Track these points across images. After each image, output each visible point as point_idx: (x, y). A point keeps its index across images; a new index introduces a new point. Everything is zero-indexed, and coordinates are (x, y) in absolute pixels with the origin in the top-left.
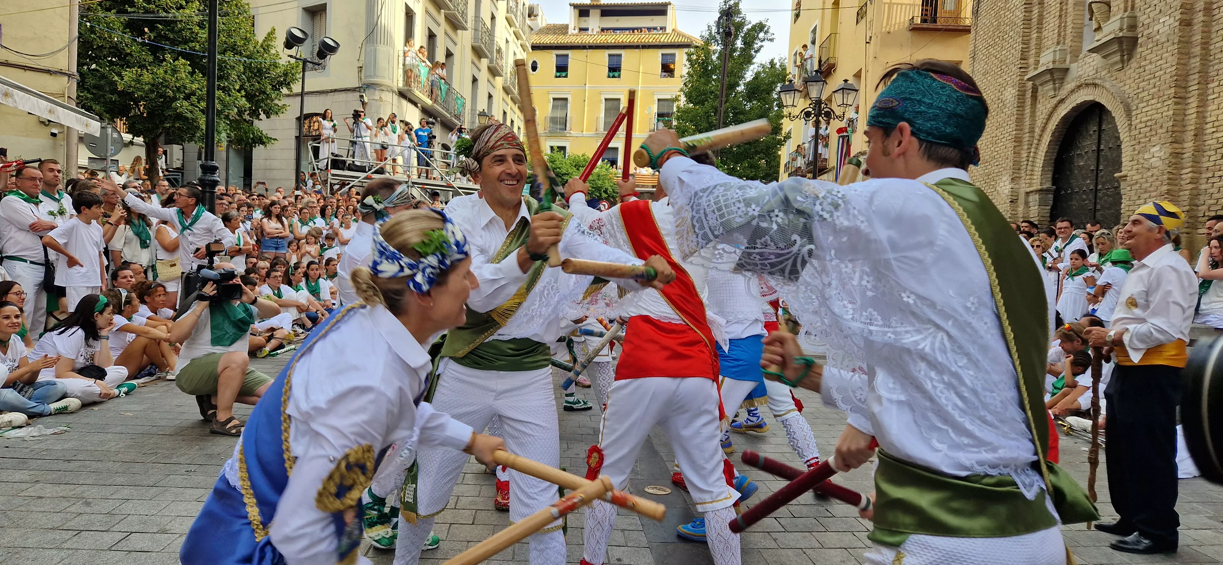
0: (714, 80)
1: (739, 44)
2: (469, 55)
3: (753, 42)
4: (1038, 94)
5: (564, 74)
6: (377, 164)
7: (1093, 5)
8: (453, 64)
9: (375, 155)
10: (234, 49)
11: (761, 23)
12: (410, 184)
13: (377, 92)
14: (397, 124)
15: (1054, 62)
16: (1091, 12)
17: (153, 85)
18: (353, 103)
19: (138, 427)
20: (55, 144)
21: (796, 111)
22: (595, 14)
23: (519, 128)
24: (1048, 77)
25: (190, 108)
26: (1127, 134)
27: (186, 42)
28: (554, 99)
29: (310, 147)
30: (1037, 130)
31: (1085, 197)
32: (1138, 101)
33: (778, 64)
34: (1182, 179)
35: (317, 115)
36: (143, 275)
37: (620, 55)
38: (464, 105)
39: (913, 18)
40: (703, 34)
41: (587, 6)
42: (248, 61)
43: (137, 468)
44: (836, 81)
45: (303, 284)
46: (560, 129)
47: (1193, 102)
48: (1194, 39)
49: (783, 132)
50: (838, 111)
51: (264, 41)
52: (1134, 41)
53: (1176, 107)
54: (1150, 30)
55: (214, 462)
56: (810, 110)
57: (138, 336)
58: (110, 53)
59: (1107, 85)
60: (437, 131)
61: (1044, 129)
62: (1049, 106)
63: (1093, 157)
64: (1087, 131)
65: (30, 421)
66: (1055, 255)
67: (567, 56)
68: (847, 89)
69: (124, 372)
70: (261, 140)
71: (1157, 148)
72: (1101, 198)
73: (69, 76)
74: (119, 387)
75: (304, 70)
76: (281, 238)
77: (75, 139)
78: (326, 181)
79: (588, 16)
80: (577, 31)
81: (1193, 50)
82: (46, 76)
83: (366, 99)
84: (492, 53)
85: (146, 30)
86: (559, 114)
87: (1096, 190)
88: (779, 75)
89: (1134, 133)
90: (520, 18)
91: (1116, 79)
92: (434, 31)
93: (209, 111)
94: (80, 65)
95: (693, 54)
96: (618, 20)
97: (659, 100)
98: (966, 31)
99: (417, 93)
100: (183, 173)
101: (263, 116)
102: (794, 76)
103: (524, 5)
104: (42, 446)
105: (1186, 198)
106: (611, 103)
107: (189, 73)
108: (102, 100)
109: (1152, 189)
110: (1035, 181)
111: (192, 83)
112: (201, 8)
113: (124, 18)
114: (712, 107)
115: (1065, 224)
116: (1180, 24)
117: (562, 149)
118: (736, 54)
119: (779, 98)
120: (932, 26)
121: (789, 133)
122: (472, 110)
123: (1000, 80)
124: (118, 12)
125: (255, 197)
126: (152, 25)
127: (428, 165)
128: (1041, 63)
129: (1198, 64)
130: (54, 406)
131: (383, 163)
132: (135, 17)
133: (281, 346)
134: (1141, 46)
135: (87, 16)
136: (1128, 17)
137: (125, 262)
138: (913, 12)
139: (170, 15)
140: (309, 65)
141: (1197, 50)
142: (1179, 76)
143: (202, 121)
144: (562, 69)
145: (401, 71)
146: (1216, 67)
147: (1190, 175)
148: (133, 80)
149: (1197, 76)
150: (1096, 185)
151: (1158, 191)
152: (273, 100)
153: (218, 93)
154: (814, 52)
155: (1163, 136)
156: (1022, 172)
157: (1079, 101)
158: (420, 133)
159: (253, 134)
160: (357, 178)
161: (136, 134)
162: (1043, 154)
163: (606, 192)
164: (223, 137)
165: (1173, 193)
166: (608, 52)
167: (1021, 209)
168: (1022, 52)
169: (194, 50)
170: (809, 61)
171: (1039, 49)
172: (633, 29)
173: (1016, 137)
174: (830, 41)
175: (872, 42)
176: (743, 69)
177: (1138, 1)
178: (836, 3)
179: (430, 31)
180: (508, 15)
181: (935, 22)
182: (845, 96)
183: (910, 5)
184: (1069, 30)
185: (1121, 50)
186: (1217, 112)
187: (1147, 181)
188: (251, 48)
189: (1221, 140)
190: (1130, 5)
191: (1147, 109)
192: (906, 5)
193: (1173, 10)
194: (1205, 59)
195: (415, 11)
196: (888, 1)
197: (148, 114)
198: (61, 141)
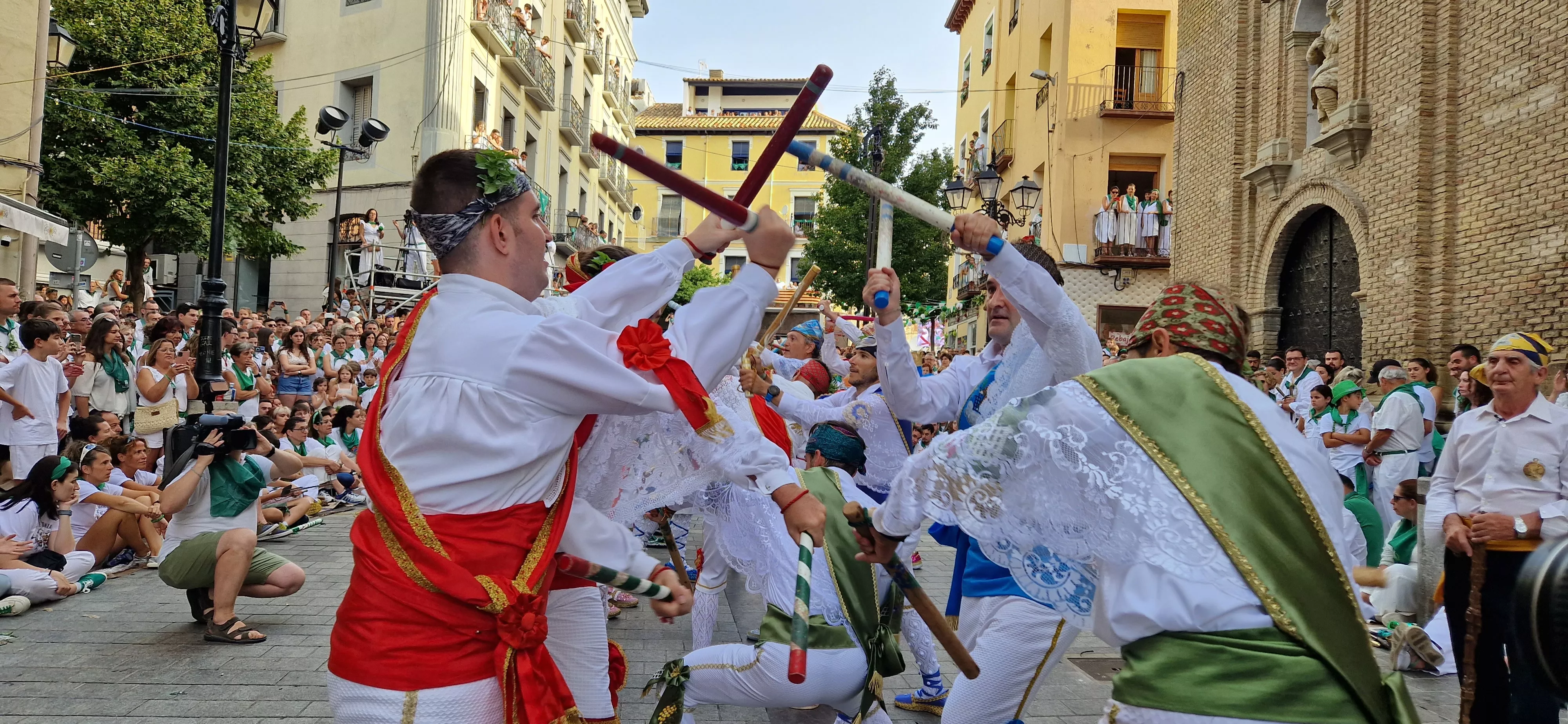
1: (894, 131)
2: (556, 141)
3: (911, 129)
4: (1257, 196)
5: (677, 166)
7: (1317, 91)
10: (250, 132)
11: (920, 106)
15: (1274, 158)
16: (1315, 99)
17: (141, 178)
19: (107, 634)
20: (6, 256)
22: (715, 93)
23: (620, 232)
24: (1268, 176)
25: (189, 208)
26: (1364, 245)
27: (187, 123)
28: (665, 196)
29: (347, 257)
30: (1258, 240)
31: (1318, 320)
32: (1375, 206)
33: (943, 155)
34: (1431, 300)
35: (357, 216)
37: (747, 143)
38: (549, 203)
39: (1104, 103)
40: (851, 118)
41: (705, 82)
42: (268, 148)
43: (106, 690)
44: (1013, 178)
45: (333, 436)
46: (672, 234)
47: (1441, 207)
48: (1438, 131)
50: (1017, 214)
51: (290, 123)
52: (1366, 134)
53: (1420, 213)
54: (1386, 121)
55: (210, 680)
57: (110, 508)
58: (86, 137)
59: (1338, 186)
61: (1266, 238)
62: (1270, 210)
63: (1325, 272)
64: (1317, 241)
66: (1286, 392)
67: (680, 142)
68: (1026, 187)
69: (89, 558)
70: (282, 248)
71: (1400, 262)
72: (1336, 323)
73: (29, 167)
74: (82, 578)
75: (342, 160)
76: (306, 376)
77: (33, 247)
78: (367, 302)
79: (707, 94)
80: (693, 112)
81: (1437, 145)
84: (585, 138)
85: (134, 108)
86: (671, 215)
87: (1331, 312)
88: (944, 169)
89: (1372, 243)
90: (621, 96)
91: (1348, 179)
92: (512, 112)
93: (216, 213)
94: (44, 152)
95: (838, 143)
96: (744, 100)
97: (796, 198)
98: (1168, 118)
100: (176, 291)
101: (286, 218)
102: (963, 171)
103: (626, 79)
105: (1438, 322)
107: (189, 163)
108: (71, 198)
109: (1396, 312)
110: (1258, 301)
111: (194, 175)
112: (209, 81)
113: (105, 93)
114: (863, 208)
115: (1296, 354)
116: (1421, 115)
118: (891, 143)
119: (945, 197)
120: (1127, 112)
122: (559, 210)
123: (1211, 178)
124: (98, 86)
125: (272, 323)
126: (142, 103)
128: (1259, 158)
129: (1444, 161)
132: (121, 92)
133: (303, 520)
134: (1376, 140)
135: (55, 91)
136: (1358, 105)
137: (95, 410)
138: (1105, 95)
139: (168, 90)
140: (349, 154)
141: (1442, 145)
142: (1423, 175)
143: (206, 225)
144: (674, 159)
146: (1465, 166)
147: (1441, 295)
148: (115, 172)
149: (1443, 176)
150: (1331, 307)
151: (1405, 314)
152: (299, 198)
153: (228, 189)
154: (985, 140)
155: (1406, 247)
156: (1243, 289)
157: (1305, 205)
159: (273, 240)
160: (409, 296)
161: (115, 241)
162: (1267, 268)
164: (232, 245)
165: (1423, 317)
166: (730, 139)
168: (1237, 145)
169: (198, 135)
170: (980, 153)
171: (1256, 143)
172: (763, 112)
173: (1233, 248)
174: (1005, 130)
175: (1056, 130)
176: (901, 162)
177: (1369, 86)
178: (1012, 83)
179: (506, 110)
180: (606, 92)
181: (1131, 107)
182: (1025, 196)
183: (1100, 86)
184: (1290, 120)
185: (1352, 145)
186: (1469, 219)
187: (1390, 302)
188: (273, 132)
189: (1476, 252)
190: (1360, 91)
191: (1386, 215)
192: (1095, 86)
193: (1411, 97)
194: (1452, 156)
195: (487, 87)
196: (1073, 81)
197: (132, 215)
198: (15, 251)
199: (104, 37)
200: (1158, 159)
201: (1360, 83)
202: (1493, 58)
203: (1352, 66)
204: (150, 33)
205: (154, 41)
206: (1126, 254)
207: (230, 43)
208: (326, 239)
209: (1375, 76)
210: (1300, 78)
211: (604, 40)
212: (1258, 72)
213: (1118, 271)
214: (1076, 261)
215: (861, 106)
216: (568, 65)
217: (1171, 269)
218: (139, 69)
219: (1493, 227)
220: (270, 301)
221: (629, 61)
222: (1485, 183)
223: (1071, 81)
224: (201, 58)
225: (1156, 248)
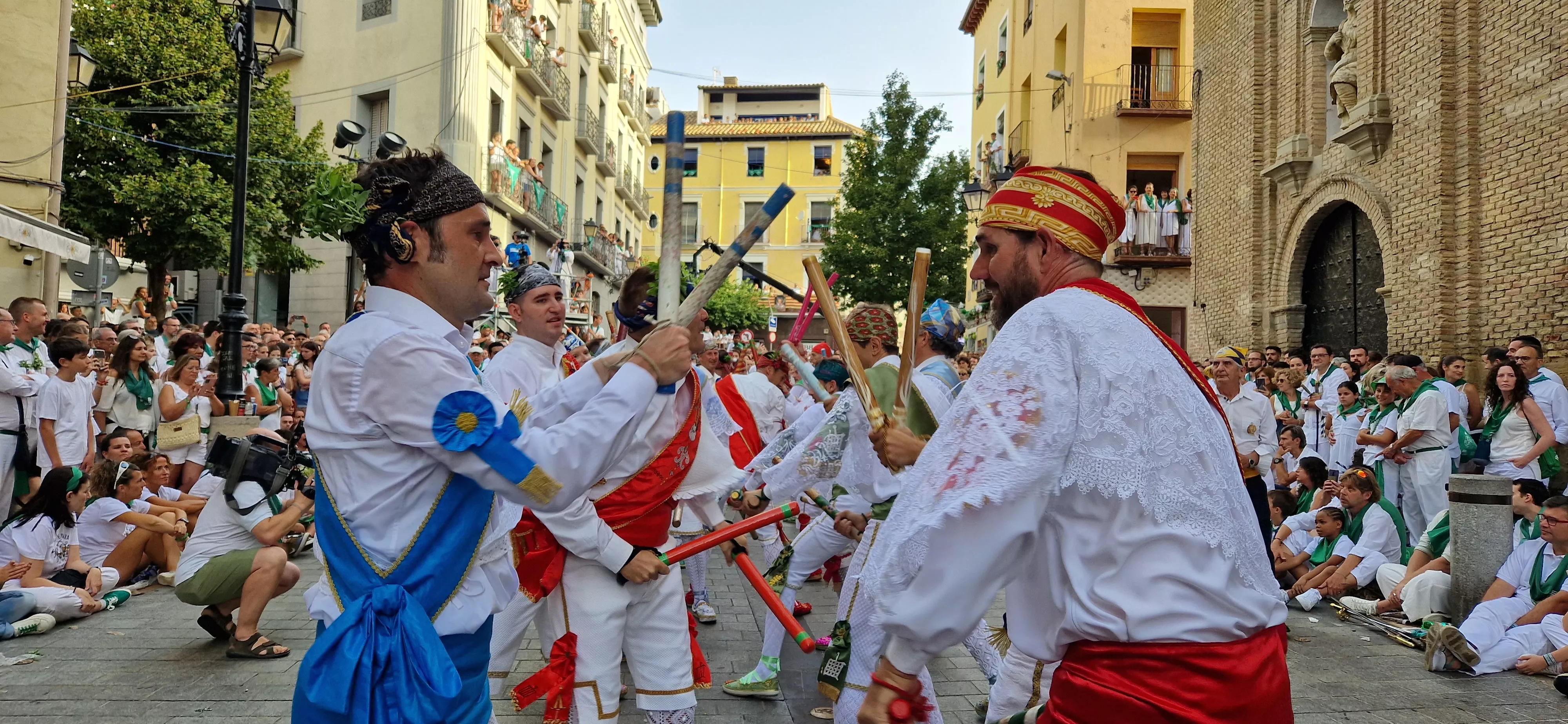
0: (881, 178)
1: (909, 134)
2: (572, 150)
3: (926, 132)
4: (1278, 193)
5: (692, 173)
7: (1336, 86)
8: (552, 162)
10: (268, 148)
11: (935, 109)
15: (1294, 154)
16: (1334, 95)
17: (161, 196)
19: (133, 651)
20: (29, 274)
22: (730, 99)
23: (636, 241)
24: (1288, 172)
25: (209, 224)
26: (1388, 240)
27: (206, 140)
30: (1280, 237)
31: (1342, 317)
32: (1398, 200)
33: (959, 157)
34: (1458, 294)
36: (142, 445)
37: (762, 149)
38: (565, 214)
39: (1121, 102)
40: (866, 122)
41: (719, 89)
42: (287, 163)
43: (131, 708)
46: (689, 241)
47: (1464, 201)
48: (1460, 125)
49: (968, 241)
51: (308, 138)
52: (1387, 128)
53: (1444, 207)
54: (1406, 115)
55: (234, 696)
57: (138, 527)
58: (106, 155)
59: (1359, 181)
61: (1287, 235)
62: (1291, 207)
63: (1349, 268)
64: (1339, 236)
66: (1312, 390)
67: (695, 150)
70: (302, 263)
71: (1425, 257)
72: (1361, 320)
73: (51, 187)
74: (107, 596)
77: (56, 266)
79: (722, 101)
80: (708, 120)
81: (1459, 138)
82: (21, 188)
84: (600, 147)
85: (154, 126)
86: (687, 222)
87: (1356, 309)
88: (959, 171)
89: (1395, 239)
90: (636, 104)
91: (1369, 174)
92: (528, 122)
93: (235, 228)
94: (66, 171)
95: (853, 147)
96: (759, 106)
97: (813, 203)
98: (1186, 116)
99: (506, 199)
100: (197, 307)
101: (304, 232)
102: (979, 173)
103: (641, 88)
105: (1464, 317)
106: (752, 208)
107: (209, 179)
108: (93, 216)
109: (1422, 307)
110: (1281, 299)
111: (213, 191)
112: (227, 98)
113: (125, 112)
114: (879, 211)
115: (1321, 351)
116: (1441, 108)
118: (906, 146)
119: (962, 200)
120: (1144, 111)
122: (576, 219)
123: (1231, 175)
124: (118, 105)
125: (292, 336)
126: (162, 121)
128: (1278, 155)
129: (1466, 155)
130: (18, 626)
132: (140, 110)
134: (1397, 135)
135: (76, 111)
136: (1378, 100)
138: (1121, 94)
139: (187, 108)
141: (1464, 138)
142: (1445, 169)
143: (226, 240)
144: (690, 166)
146: (1488, 158)
147: (1467, 289)
148: (136, 190)
149: (1466, 169)
150: (1355, 303)
151: (1431, 310)
153: (248, 204)
154: (1002, 142)
155: (1430, 242)
156: (1265, 287)
157: (1327, 201)
158: (513, 250)
159: (292, 255)
161: (137, 258)
162: (1289, 265)
163: (748, 318)
164: (252, 259)
165: (1446, 311)
166: (746, 145)
167: (1266, 332)
168: (1256, 142)
169: (217, 151)
170: (997, 154)
171: (1275, 139)
172: (778, 117)
173: (1254, 245)
174: (1021, 131)
175: (1073, 131)
176: (916, 165)
177: (1389, 80)
178: (1027, 84)
179: (522, 121)
180: (621, 101)
181: (1148, 106)
183: (1117, 86)
184: (1309, 116)
185: (1372, 139)
186: (1494, 212)
187: (1415, 297)
188: (292, 147)
189: (1501, 246)
190: (1380, 86)
191: (1409, 210)
192: (1112, 86)
193: (1432, 91)
194: (1475, 147)
195: (503, 98)
196: (1089, 81)
197: (153, 232)
198: (37, 270)
199: (124, 57)
200: (1176, 158)
201: (1380, 78)
202: (1513, 50)
203: (1371, 61)
204: (168, 51)
205: (173, 60)
206: (1146, 253)
207: (249, 60)
209: (1394, 71)
210: (1319, 74)
211: (618, 50)
212: (1275, 69)
213: (1139, 270)
215: (875, 110)
216: (583, 75)
217: (1192, 267)
218: (159, 88)
219: (1518, 220)
220: (290, 315)
221: (643, 70)
222: (1509, 176)
223: (1088, 81)
224: (220, 75)
225: (1176, 248)
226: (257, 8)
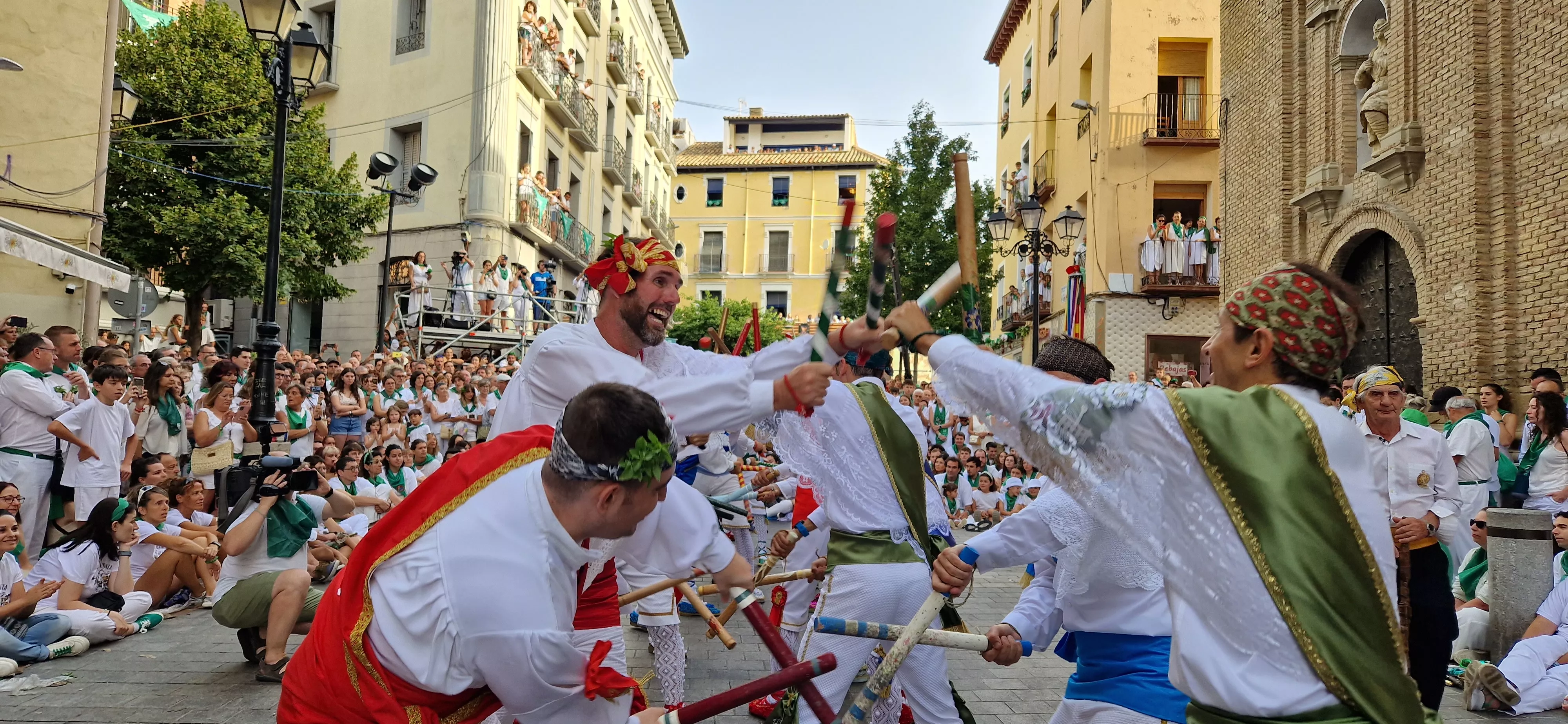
0: (905, 208)
1: (934, 163)
2: (599, 181)
4: (1308, 222)
5: (718, 202)
6: (482, 319)
7: (1366, 115)
8: (579, 192)
9: (479, 307)
10: (304, 180)
11: (960, 139)
12: (523, 342)
13: (483, 229)
14: (509, 270)
15: (1324, 183)
16: (1365, 124)
17: (200, 226)
18: (453, 243)
19: (164, 675)
20: (71, 303)
21: (1009, 245)
22: (755, 131)
24: (1318, 201)
25: (245, 254)
26: (1422, 269)
27: (244, 172)
28: (706, 233)
29: (396, 299)
31: (1375, 347)
32: (1432, 229)
33: (984, 188)
34: (1494, 325)
35: (406, 258)
36: (177, 469)
37: (787, 179)
38: (592, 242)
39: (1147, 131)
40: (890, 152)
41: (745, 120)
42: (321, 194)
44: (1056, 208)
45: (383, 475)
46: (714, 270)
47: (1500, 230)
48: (1494, 153)
49: (993, 269)
50: (1061, 244)
51: (342, 169)
52: (1419, 158)
53: (1479, 236)
54: (1439, 144)
56: (1026, 243)
57: (168, 549)
58: (147, 187)
59: (1391, 210)
60: (559, 275)
62: (1322, 236)
63: (1381, 298)
64: (1371, 266)
65: (21, 669)
67: (721, 180)
68: (1070, 217)
69: (146, 599)
70: (334, 292)
71: (1460, 287)
72: (1396, 350)
73: (94, 217)
74: (140, 619)
75: (392, 204)
76: (357, 416)
77: (97, 295)
78: (416, 342)
79: (747, 132)
80: (733, 150)
81: (1494, 167)
82: (64, 219)
83: (469, 238)
84: (627, 177)
85: (194, 158)
86: (712, 251)
87: (1389, 339)
88: (985, 200)
89: (1429, 268)
90: (662, 135)
91: (1402, 203)
92: (556, 153)
93: (271, 259)
94: (108, 203)
95: (878, 176)
96: (784, 137)
97: (837, 232)
98: (1214, 145)
99: (534, 229)
100: (232, 335)
101: (338, 262)
102: (1004, 202)
103: (667, 119)
104: (36, 703)
105: (1501, 348)
106: (777, 236)
107: (246, 210)
108: (134, 246)
109: (1456, 338)
111: (250, 222)
112: (265, 131)
113: (167, 145)
116: (1475, 136)
117: (717, 294)
118: (931, 176)
119: (987, 229)
120: (1171, 139)
121: (1001, 271)
123: (1259, 204)
124: (160, 138)
125: (324, 364)
126: (201, 153)
127: (546, 318)
128: (1308, 183)
129: (1501, 183)
130: (53, 648)
131: (489, 317)
132: (181, 143)
134: (1429, 163)
135: (119, 144)
136: (1410, 128)
138: (1148, 124)
139: (226, 140)
140: (399, 198)
141: (1499, 167)
143: (261, 270)
144: (715, 196)
145: (513, 203)
146: (1523, 187)
147: (1504, 319)
148: (175, 221)
149: (1501, 198)
150: (1388, 333)
151: (1466, 340)
152: (350, 241)
153: (283, 234)
154: (1027, 172)
155: (1466, 272)
157: (1358, 230)
158: (538, 279)
159: (325, 284)
160: (457, 336)
161: (175, 287)
164: (286, 289)
165: (1486, 343)
166: (771, 175)
168: (1285, 171)
169: (254, 183)
170: (1022, 184)
171: (1305, 167)
172: (802, 147)
174: (1046, 160)
175: (1099, 160)
177: (1420, 108)
178: (1052, 114)
179: (550, 153)
180: (648, 132)
181: (1175, 134)
182: (1069, 225)
183: (1143, 115)
184: (1339, 145)
185: (1405, 168)
186: (1530, 242)
187: (1451, 328)
188: (326, 179)
189: (1538, 276)
190: (1412, 113)
191: (1443, 239)
192: (1138, 115)
193: (1465, 119)
194: (1510, 177)
195: (532, 130)
196: (1115, 110)
197: (191, 261)
198: (79, 298)
199: (165, 91)
200: (1204, 186)
201: (1411, 106)
202: (1548, 78)
203: (1403, 89)
204: (208, 86)
205: (214, 94)
206: (1174, 282)
207: (286, 93)
208: (376, 281)
209: (1426, 99)
210: (1349, 102)
211: (646, 82)
212: (1304, 97)
213: (1166, 300)
214: (1122, 289)
215: (900, 139)
216: (610, 106)
217: (1221, 297)
218: (199, 121)
219: (1556, 249)
220: (322, 344)
221: (669, 102)
222: (1545, 204)
223: (1113, 110)
224: (258, 109)
225: (1204, 276)
226: (295, 43)
